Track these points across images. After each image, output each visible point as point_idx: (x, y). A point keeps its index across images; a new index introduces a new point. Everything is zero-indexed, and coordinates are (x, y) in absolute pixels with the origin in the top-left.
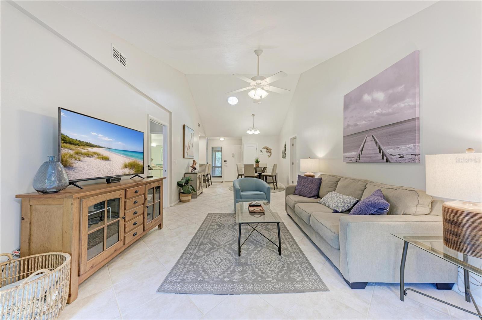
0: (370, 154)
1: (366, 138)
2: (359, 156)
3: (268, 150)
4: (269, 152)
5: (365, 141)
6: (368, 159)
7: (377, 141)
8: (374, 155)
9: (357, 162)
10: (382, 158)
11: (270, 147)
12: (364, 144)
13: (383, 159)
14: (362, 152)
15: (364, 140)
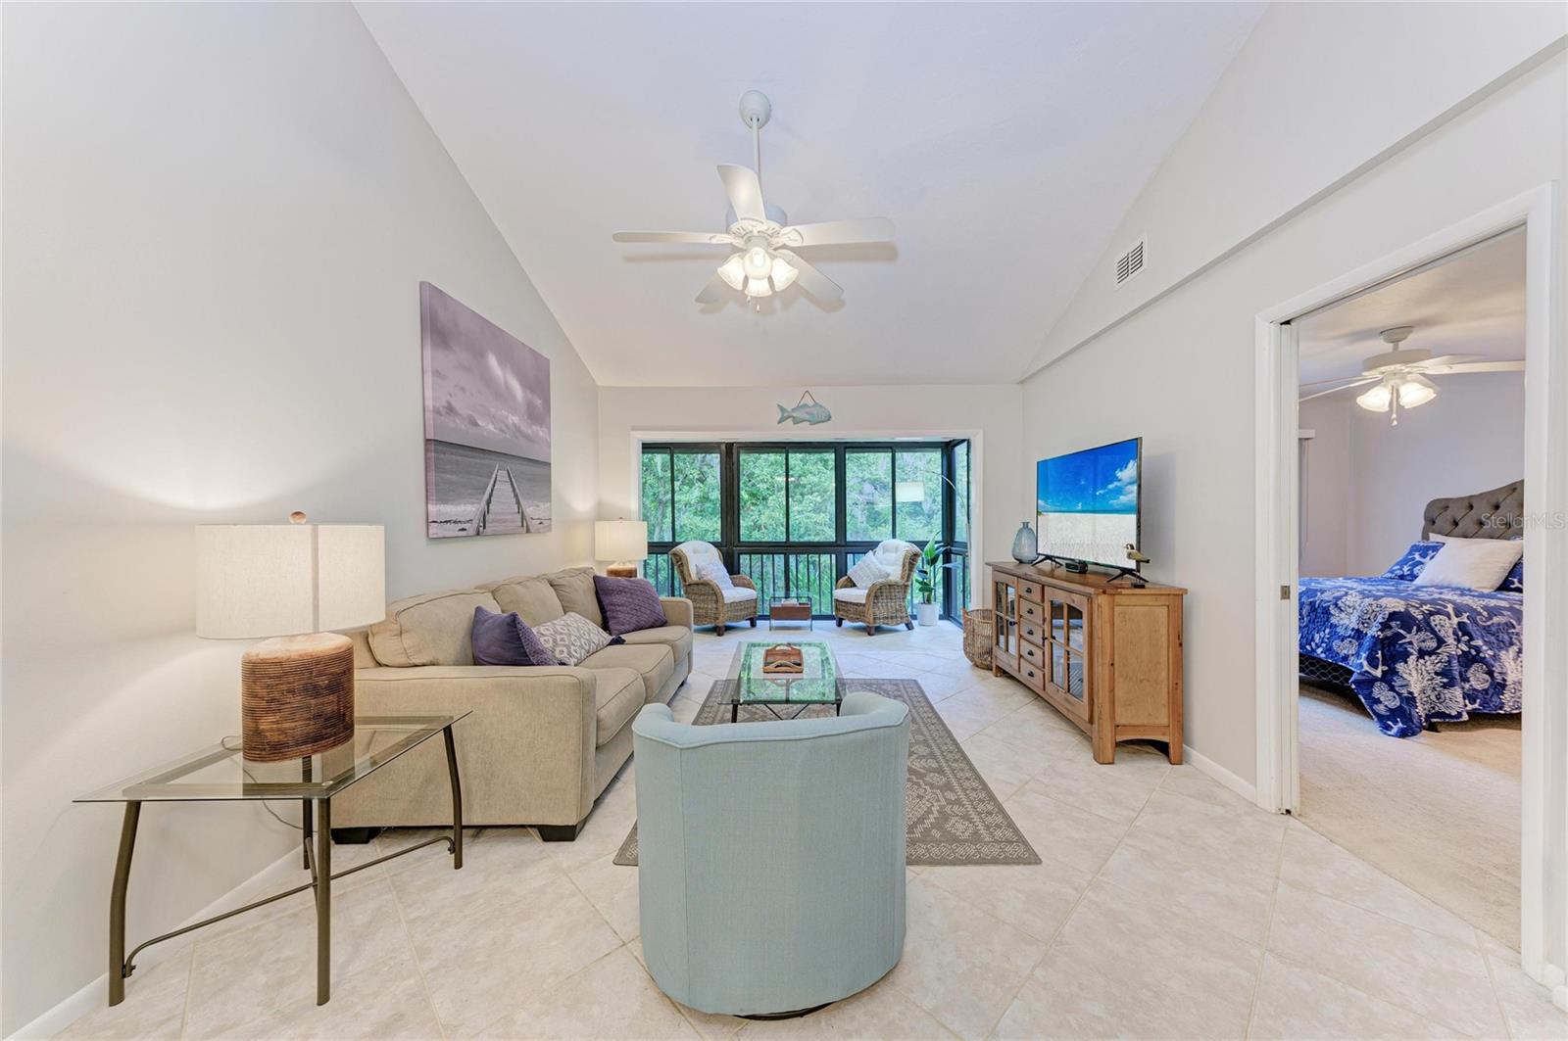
0: (504, 515)
1: (496, 471)
2: (484, 516)
5: (496, 479)
6: (499, 527)
7: (515, 486)
8: (510, 517)
9: (478, 534)
10: (520, 524)
12: (494, 486)
13: (523, 526)
14: (490, 508)
15: (494, 476)
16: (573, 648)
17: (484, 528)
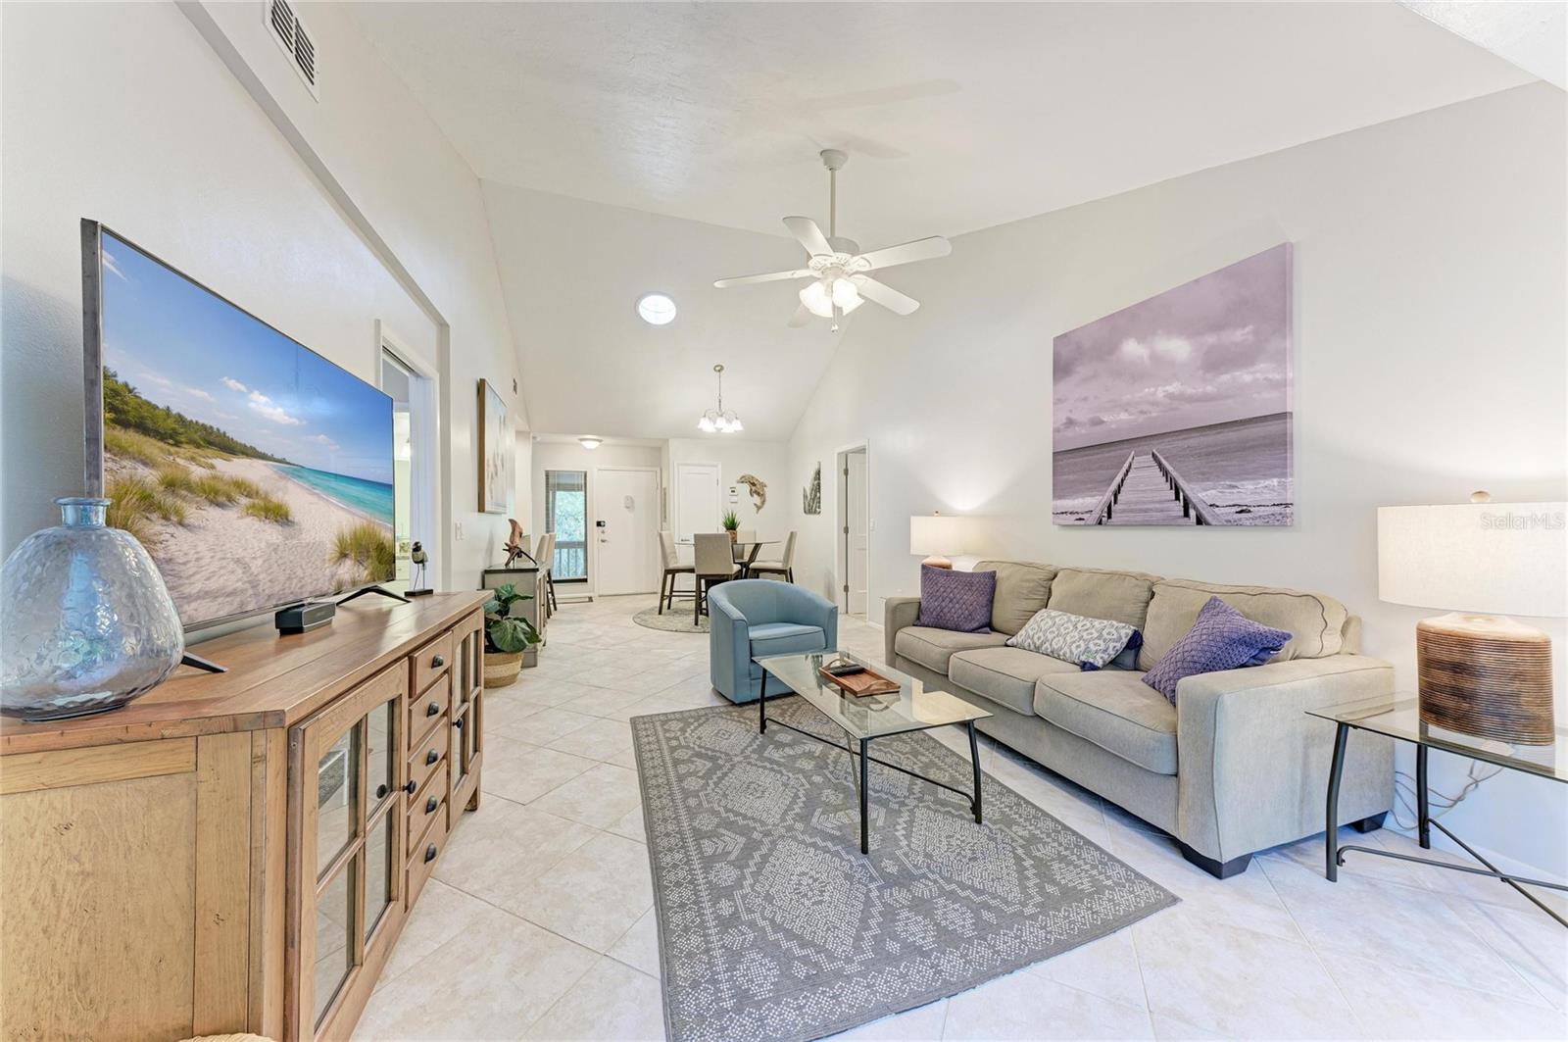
0: (1144, 503)
1: (1130, 459)
2: (1109, 507)
3: (754, 488)
4: (758, 494)
5: (1130, 467)
6: (1139, 517)
7: (1169, 468)
8: (1158, 506)
9: (1100, 523)
10: (1182, 513)
11: (761, 477)
12: (1126, 475)
13: (1186, 514)
14: (1119, 497)
15: (1126, 466)
17: (1109, 517)
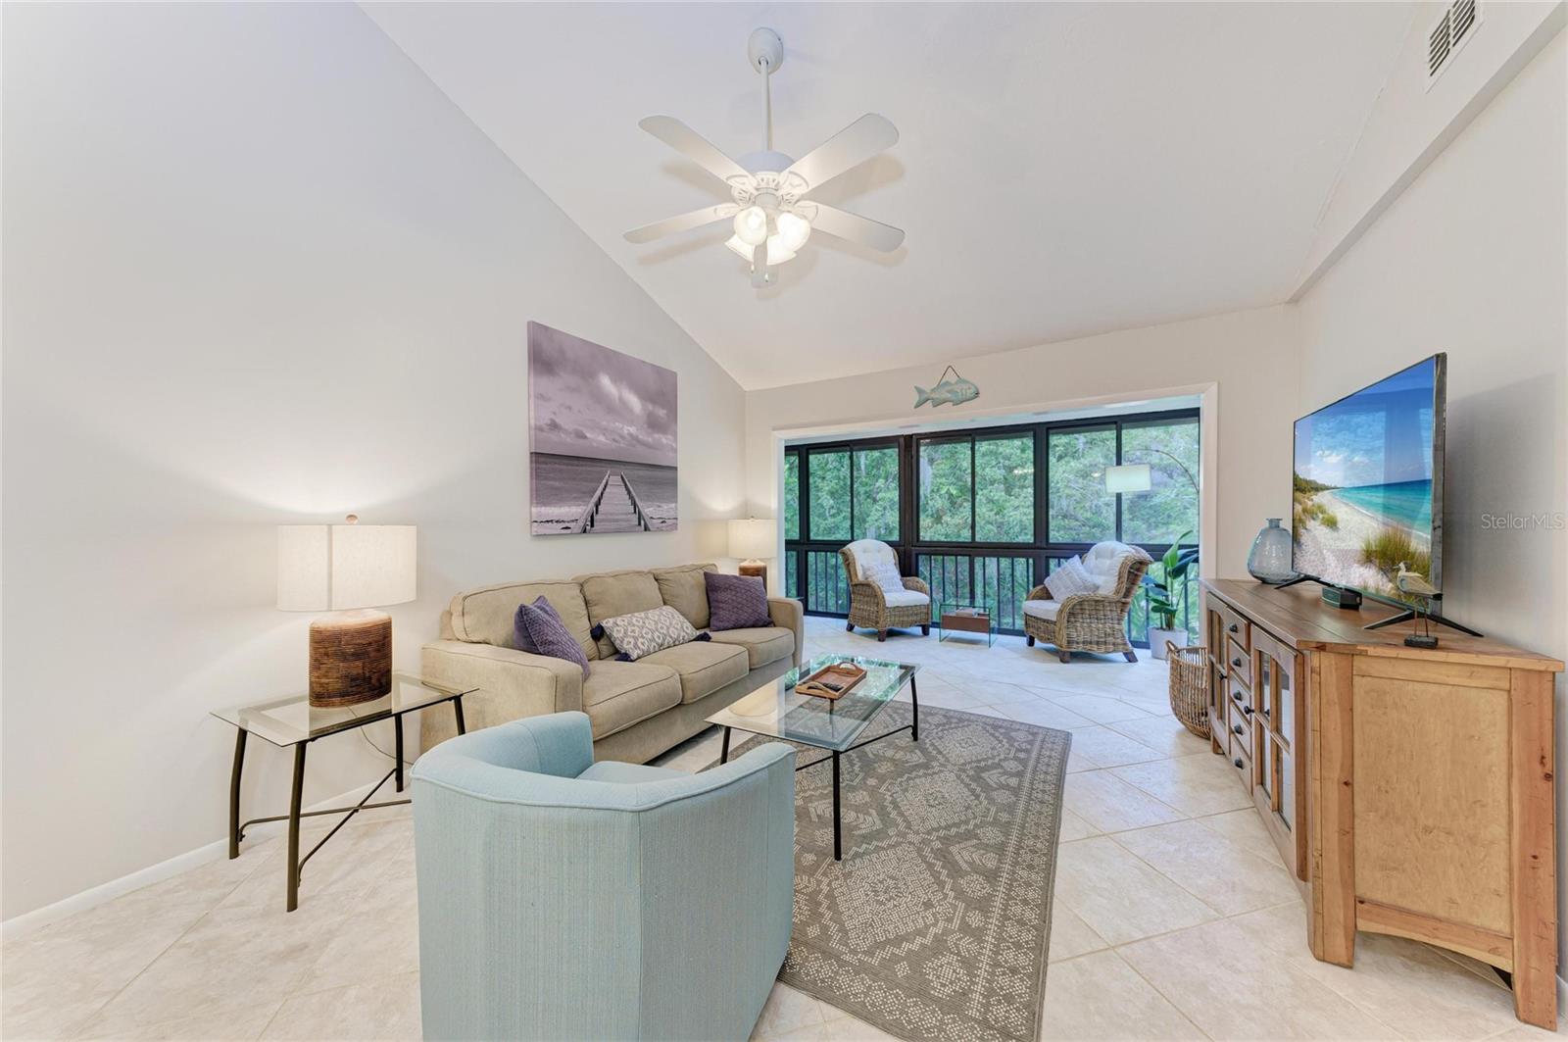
0: (617, 515)
1: (607, 477)
2: (592, 517)
5: (607, 483)
6: (613, 526)
7: (631, 489)
8: (624, 517)
9: (585, 531)
10: (637, 523)
12: (604, 489)
13: (640, 524)
14: (600, 507)
15: (604, 481)
16: (641, 640)
17: (592, 526)
